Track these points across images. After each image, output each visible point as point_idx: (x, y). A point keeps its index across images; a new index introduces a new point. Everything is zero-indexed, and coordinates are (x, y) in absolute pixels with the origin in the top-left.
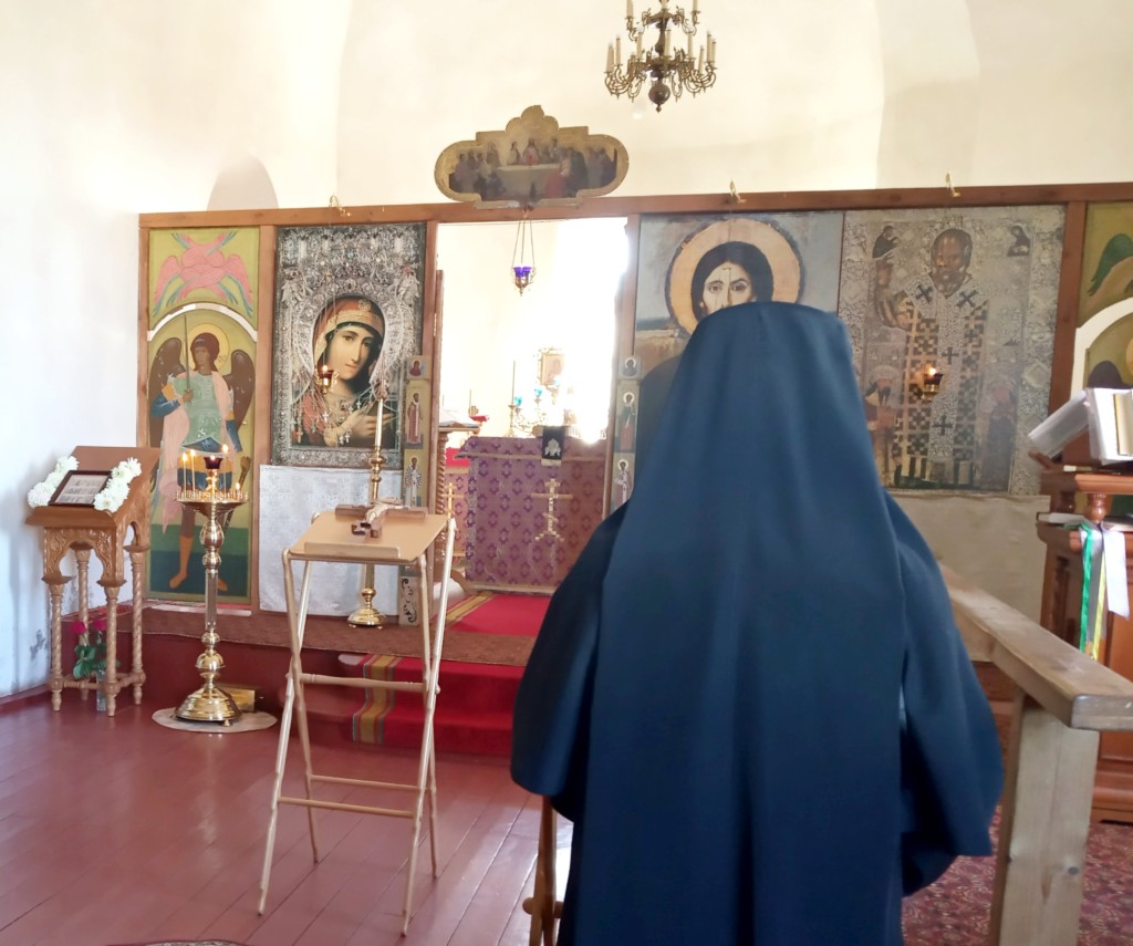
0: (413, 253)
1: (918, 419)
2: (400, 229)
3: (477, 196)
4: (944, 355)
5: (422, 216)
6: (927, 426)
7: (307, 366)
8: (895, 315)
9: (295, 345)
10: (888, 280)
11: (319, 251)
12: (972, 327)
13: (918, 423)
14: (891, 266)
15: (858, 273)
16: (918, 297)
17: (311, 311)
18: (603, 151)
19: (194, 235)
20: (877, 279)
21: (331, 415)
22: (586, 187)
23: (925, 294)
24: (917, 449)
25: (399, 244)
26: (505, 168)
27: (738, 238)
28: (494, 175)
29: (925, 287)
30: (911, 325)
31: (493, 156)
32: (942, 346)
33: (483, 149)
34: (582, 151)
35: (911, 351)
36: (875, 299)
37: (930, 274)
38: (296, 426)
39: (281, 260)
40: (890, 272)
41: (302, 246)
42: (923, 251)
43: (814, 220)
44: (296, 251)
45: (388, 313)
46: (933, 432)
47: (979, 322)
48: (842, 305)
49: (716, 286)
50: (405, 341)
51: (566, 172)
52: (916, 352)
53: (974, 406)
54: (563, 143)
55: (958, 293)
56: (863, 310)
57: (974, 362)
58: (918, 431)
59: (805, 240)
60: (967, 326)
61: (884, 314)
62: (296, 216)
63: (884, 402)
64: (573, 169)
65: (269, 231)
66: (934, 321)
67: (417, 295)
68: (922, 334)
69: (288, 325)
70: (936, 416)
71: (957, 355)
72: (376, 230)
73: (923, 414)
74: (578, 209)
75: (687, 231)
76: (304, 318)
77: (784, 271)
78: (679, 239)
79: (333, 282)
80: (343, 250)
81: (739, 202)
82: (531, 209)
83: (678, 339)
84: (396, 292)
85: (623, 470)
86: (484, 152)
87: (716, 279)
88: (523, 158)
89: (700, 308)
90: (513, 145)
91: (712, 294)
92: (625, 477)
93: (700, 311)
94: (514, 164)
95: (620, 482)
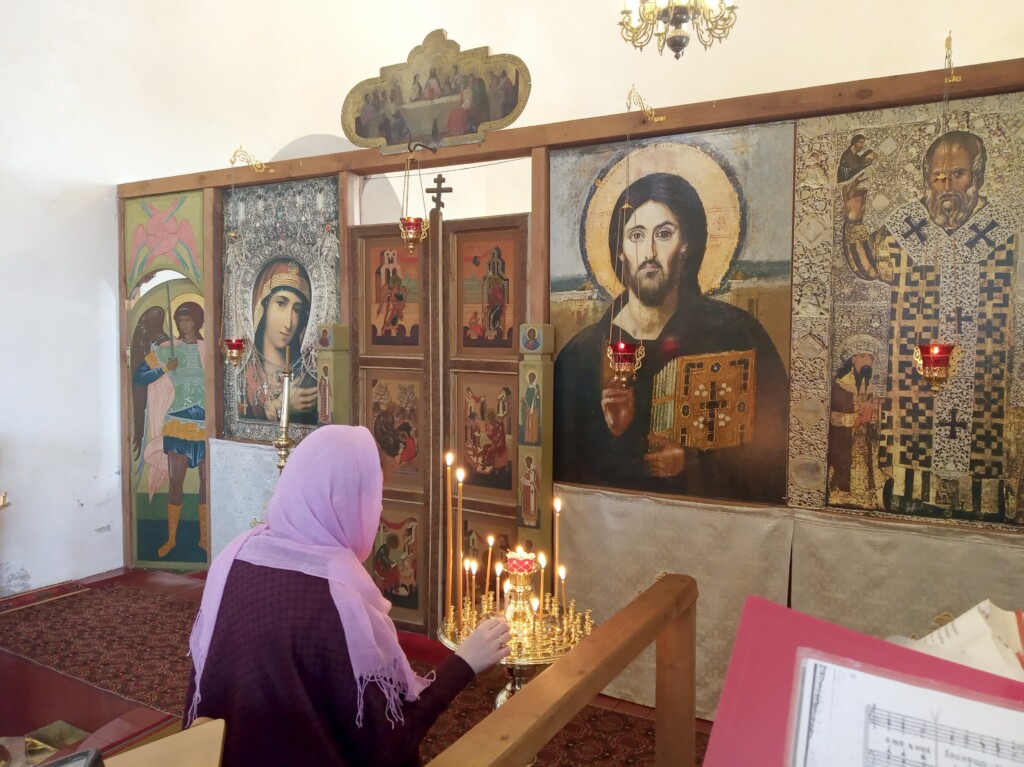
0: (332, 209)
1: (915, 412)
2: (321, 183)
3: (382, 141)
4: (949, 319)
5: (333, 167)
6: (928, 424)
7: (248, 333)
8: (873, 262)
9: (239, 312)
10: (862, 213)
11: (255, 212)
12: (991, 276)
13: (915, 420)
14: (864, 192)
15: (817, 203)
16: (906, 236)
17: (250, 276)
18: (504, 74)
19: (157, 202)
20: (846, 211)
21: (269, 388)
22: (489, 121)
23: (916, 229)
24: (915, 457)
25: (320, 199)
26: (409, 106)
27: (662, 168)
28: (397, 115)
29: (917, 220)
30: (897, 276)
31: (396, 95)
32: (947, 305)
33: (387, 87)
34: (483, 77)
35: (899, 315)
36: (844, 240)
37: (923, 201)
38: (242, 396)
39: (226, 223)
40: (863, 202)
41: (241, 207)
42: (910, 168)
43: (755, 135)
44: (236, 213)
45: (313, 275)
46: (939, 433)
47: (1002, 269)
48: (799, 250)
49: (638, 233)
50: (329, 306)
51: (467, 104)
52: (907, 315)
53: (1001, 396)
54: (464, 69)
55: (966, 226)
56: (828, 256)
57: (997, 329)
58: (915, 431)
59: (745, 166)
60: (983, 275)
61: (858, 261)
62: (230, 176)
63: (863, 387)
64: (474, 99)
65: (210, 193)
66: (931, 269)
67: (337, 255)
68: (915, 289)
69: (232, 290)
70: (941, 409)
71: (969, 319)
72: (300, 187)
73: (922, 406)
74: (480, 146)
75: (601, 165)
76: (244, 282)
77: (719, 209)
78: (592, 175)
79: (267, 244)
80: (274, 210)
81: (656, 120)
82: (434, 151)
83: (597, 302)
84: (319, 253)
85: (529, 467)
86: (389, 90)
87: (638, 224)
88: (425, 92)
89: (620, 262)
90: (415, 78)
91: (634, 244)
92: (532, 476)
93: (620, 266)
94: (417, 100)
95: (527, 482)
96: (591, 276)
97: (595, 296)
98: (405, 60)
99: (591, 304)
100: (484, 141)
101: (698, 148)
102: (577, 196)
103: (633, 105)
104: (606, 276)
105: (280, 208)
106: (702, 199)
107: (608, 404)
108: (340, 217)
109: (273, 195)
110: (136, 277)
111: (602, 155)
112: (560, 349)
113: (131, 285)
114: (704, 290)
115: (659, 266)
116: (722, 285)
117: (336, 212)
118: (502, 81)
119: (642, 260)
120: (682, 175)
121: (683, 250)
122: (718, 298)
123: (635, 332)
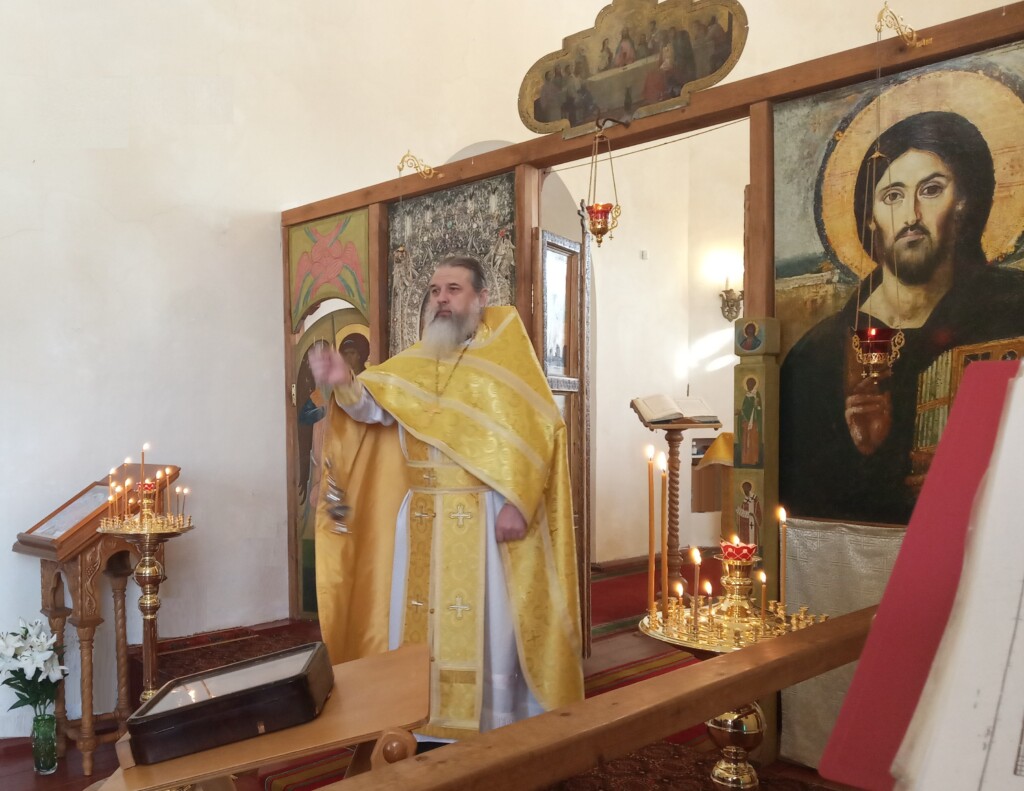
0: (507, 210)
2: (495, 183)
3: (566, 123)
5: (509, 162)
9: (406, 338)
11: (422, 225)
17: (417, 296)
19: (321, 227)
22: (694, 78)
25: (494, 201)
26: (597, 77)
27: (927, 105)
28: (583, 90)
31: (582, 67)
34: (686, 28)
39: (392, 241)
41: (408, 221)
44: (403, 228)
49: (895, 192)
51: (667, 64)
54: (664, 23)
62: (396, 187)
64: (676, 57)
65: (375, 209)
67: (513, 263)
69: (398, 316)
72: (471, 190)
74: (683, 111)
75: (842, 113)
76: (412, 305)
77: (1011, 148)
78: (830, 127)
79: (435, 259)
80: (443, 221)
81: (919, 44)
82: (627, 125)
83: (838, 286)
84: (491, 263)
85: (747, 494)
86: (573, 62)
87: (893, 181)
88: (616, 58)
89: (868, 231)
90: (604, 43)
91: (889, 207)
92: (751, 506)
93: (870, 237)
94: (606, 69)
95: (745, 514)
96: (830, 253)
97: (836, 278)
98: (591, 24)
99: (830, 288)
100: (688, 104)
101: (980, 72)
102: (810, 155)
103: (884, 28)
104: (850, 251)
105: (450, 217)
106: (985, 138)
107: (854, 415)
108: (517, 217)
109: (441, 203)
110: (302, 309)
111: (843, 100)
112: (788, 349)
113: (296, 318)
114: (990, 257)
115: (925, 231)
116: (1017, 248)
117: (512, 213)
118: (711, 30)
119: (900, 226)
120: (957, 112)
121: (960, 207)
122: (1013, 265)
123: (892, 320)
